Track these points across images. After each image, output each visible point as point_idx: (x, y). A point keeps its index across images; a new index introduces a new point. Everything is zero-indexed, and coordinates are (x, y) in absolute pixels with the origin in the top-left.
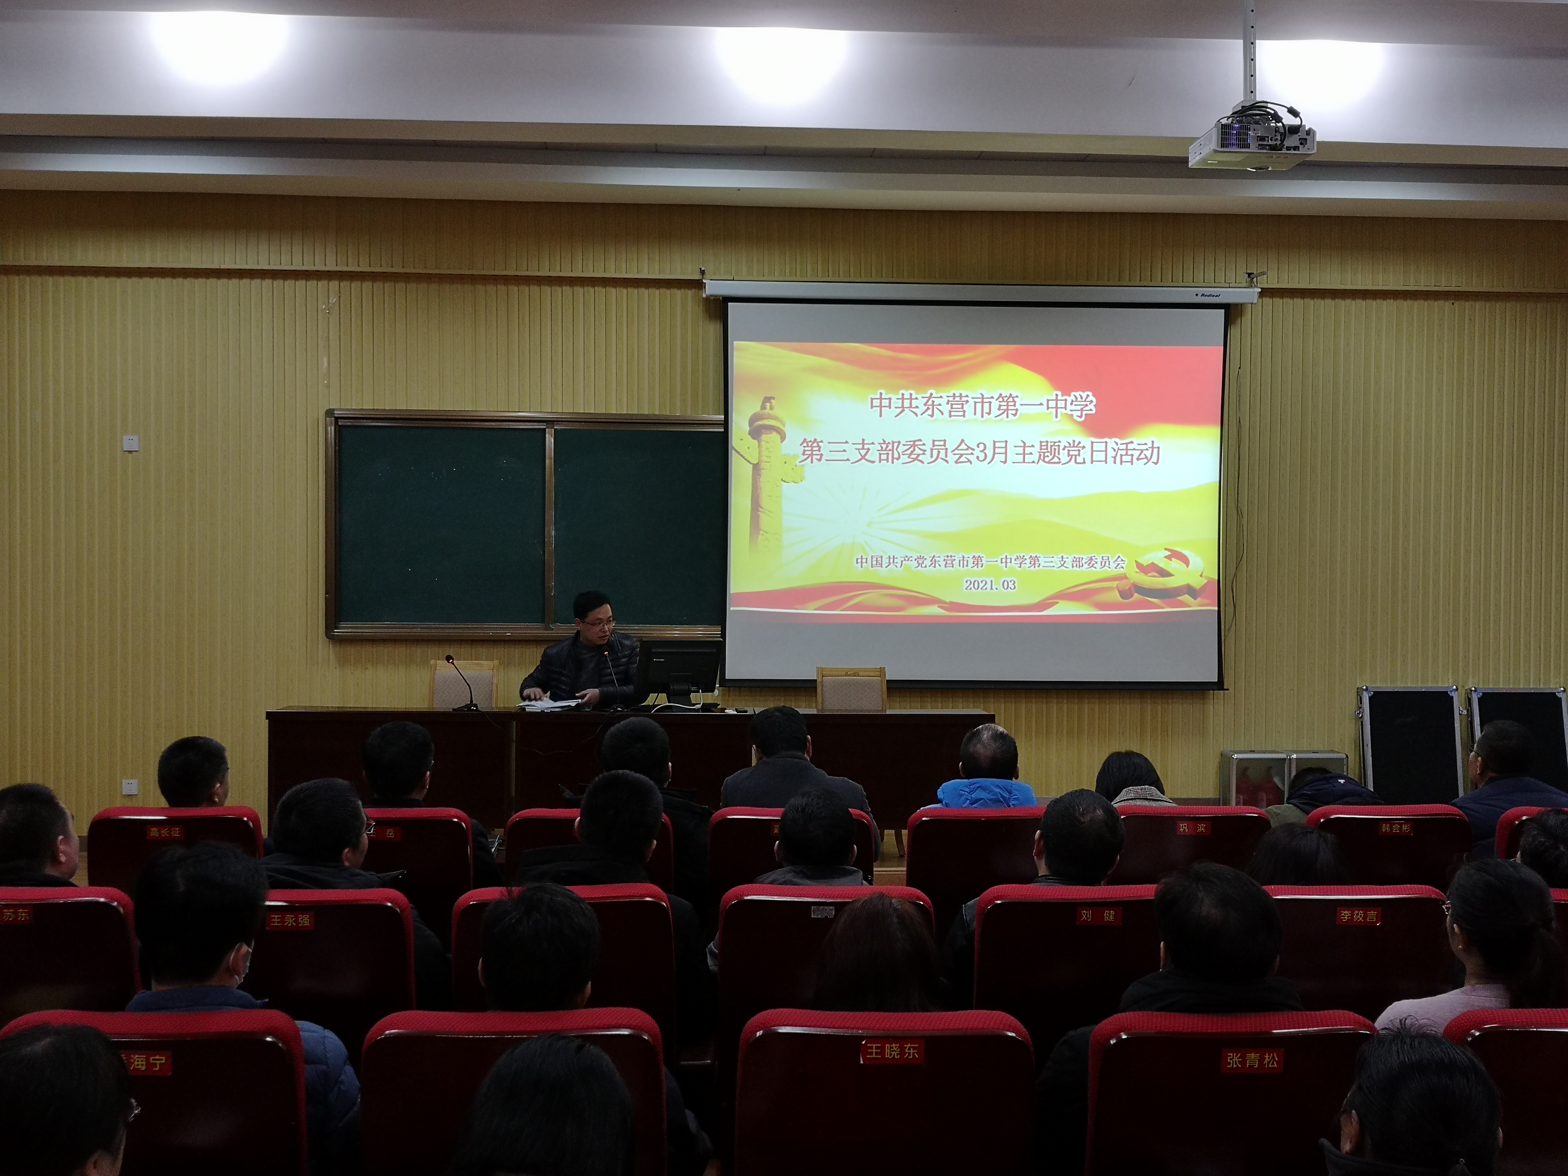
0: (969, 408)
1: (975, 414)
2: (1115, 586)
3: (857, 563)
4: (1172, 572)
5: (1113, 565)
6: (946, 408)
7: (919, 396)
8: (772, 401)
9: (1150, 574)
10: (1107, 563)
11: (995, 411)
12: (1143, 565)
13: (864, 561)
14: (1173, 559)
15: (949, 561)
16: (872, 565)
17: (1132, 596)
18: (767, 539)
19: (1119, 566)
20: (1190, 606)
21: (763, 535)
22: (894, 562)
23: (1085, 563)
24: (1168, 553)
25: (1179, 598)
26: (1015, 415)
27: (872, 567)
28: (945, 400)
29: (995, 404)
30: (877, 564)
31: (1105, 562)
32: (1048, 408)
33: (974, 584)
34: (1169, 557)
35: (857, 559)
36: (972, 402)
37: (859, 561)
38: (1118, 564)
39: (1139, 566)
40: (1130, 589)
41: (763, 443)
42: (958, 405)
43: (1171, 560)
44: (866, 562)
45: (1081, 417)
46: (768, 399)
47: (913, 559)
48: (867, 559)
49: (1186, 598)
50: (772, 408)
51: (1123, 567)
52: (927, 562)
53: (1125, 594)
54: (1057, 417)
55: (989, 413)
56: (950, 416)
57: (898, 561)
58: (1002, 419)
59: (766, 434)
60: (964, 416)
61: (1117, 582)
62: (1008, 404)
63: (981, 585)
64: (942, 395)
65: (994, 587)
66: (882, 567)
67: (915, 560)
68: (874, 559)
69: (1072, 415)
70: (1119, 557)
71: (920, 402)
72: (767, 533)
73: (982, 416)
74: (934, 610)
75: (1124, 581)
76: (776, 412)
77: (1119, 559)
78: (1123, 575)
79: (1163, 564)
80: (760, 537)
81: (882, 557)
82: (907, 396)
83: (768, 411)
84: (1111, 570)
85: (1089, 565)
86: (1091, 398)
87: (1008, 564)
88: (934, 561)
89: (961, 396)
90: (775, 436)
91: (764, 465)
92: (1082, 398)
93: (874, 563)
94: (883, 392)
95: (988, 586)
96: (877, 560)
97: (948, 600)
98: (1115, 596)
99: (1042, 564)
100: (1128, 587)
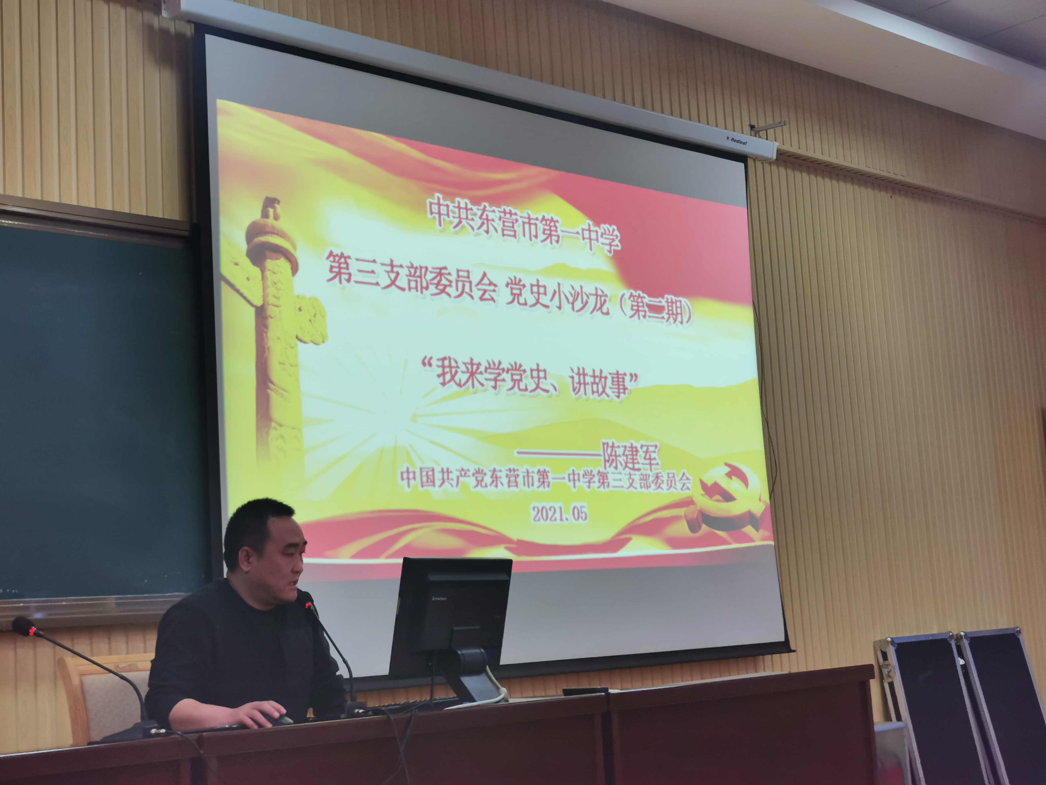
2: (683, 514)
3: (402, 479)
4: (734, 496)
5: (679, 485)
8: (277, 205)
9: (713, 498)
10: (673, 483)
12: (707, 485)
13: (411, 476)
14: (733, 478)
15: (512, 477)
16: (422, 482)
17: (700, 528)
18: (282, 437)
19: (685, 487)
20: (753, 541)
21: (275, 429)
22: (448, 478)
23: (652, 482)
24: (728, 469)
25: (743, 530)
27: (422, 486)
30: (427, 482)
31: (671, 482)
33: (542, 513)
34: (729, 475)
35: (402, 473)
37: (405, 476)
38: (684, 484)
39: (704, 485)
40: (697, 518)
41: (268, 274)
43: (731, 478)
44: (414, 478)
46: (270, 202)
47: (470, 473)
48: (414, 473)
49: (749, 530)
50: (276, 218)
51: (688, 488)
52: (488, 479)
53: (693, 526)
57: (453, 476)
59: (272, 259)
61: (684, 509)
63: (550, 514)
65: (564, 518)
66: (434, 485)
67: (473, 475)
68: (424, 473)
70: (684, 474)
72: (281, 425)
74: (502, 553)
75: (692, 508)
76: (283, 224)
77: (685, 478)
78: (690, 499)
79: (725, 484)
80: (272, 433)
81: (433, 470)
83: (271, 221)
84: (679, 492)
85: (656, 485)
87: (577, 483)
88: (495, 478)
90: (282, 264)
91: (271, 311)
93: (425, 479)
95: (557, 515)
96: (427, 475)
97: (515, 538)
98: (684, 529)
99: (612, 483)
100: (695, 516)
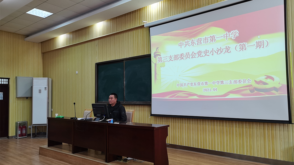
0: (202, 42)
1: (204, 43)
2: (248, 88)
3: (177, 85)
4: (268, 83)
5: (247, 82)
6: (196, 43)
7: (190, 41)
9: (260, 84)
10: (245, 82)
11: (209, 41)
12: (257, 81)
14: (268, 79)
15: (199, 84)
17: (254, 92)
20: (276, 94)
22: (185, 85)
23: (238, 82)
24: (266, 77)
25: (271, 92)
26: (215, 41)
28: (196, 40)
29: (209, 39)
30: (181, 86)
32: (224, 37)
33: (206, 90)
34: (266, 78)
36: (203, 40)
38: (249, 82)
41: (156, 58)
42: (199, 41)
43: (267, 79)
44: (179, 85)
45: (234, 38)
46: (157, 48)
47: (190, 84)
49: (274, 92)
51: (250, 83)
52: (193, 84)
53: (251, 91)
54: (227, 39)
55: (208, 42)
56: (198, 45)
58: (211, 43)
59: (157, 56)
60: (201, 44)
61: (249, 87)
62: (213, 39)
63: (208, 90)
64: (195, 39)
65: (211, 91)
66: (183, 86)
68: (181, 84)
69: (231, 38)
70: (249, 79)
71: (190, 43)
72: (158, 80)
73: (206, 43)
74: (195, 97)
75: (251, 87)
76: (159, 51)
78: (251, 85)
79: (265, 80)
81: (183, 84)
82: (187, 41)
83: (157, 51)
84: (247, 84)
86: (237, 31)
87: (215, 84)
88: (195, 84)
89: (200, 39)
90: (159, 56)
91: (157, 64)
92: (234, 32)
94: (181, 41)
97: (199, 95)
98: (248, 92)
99: (224, 83)
100: (252, 89)
